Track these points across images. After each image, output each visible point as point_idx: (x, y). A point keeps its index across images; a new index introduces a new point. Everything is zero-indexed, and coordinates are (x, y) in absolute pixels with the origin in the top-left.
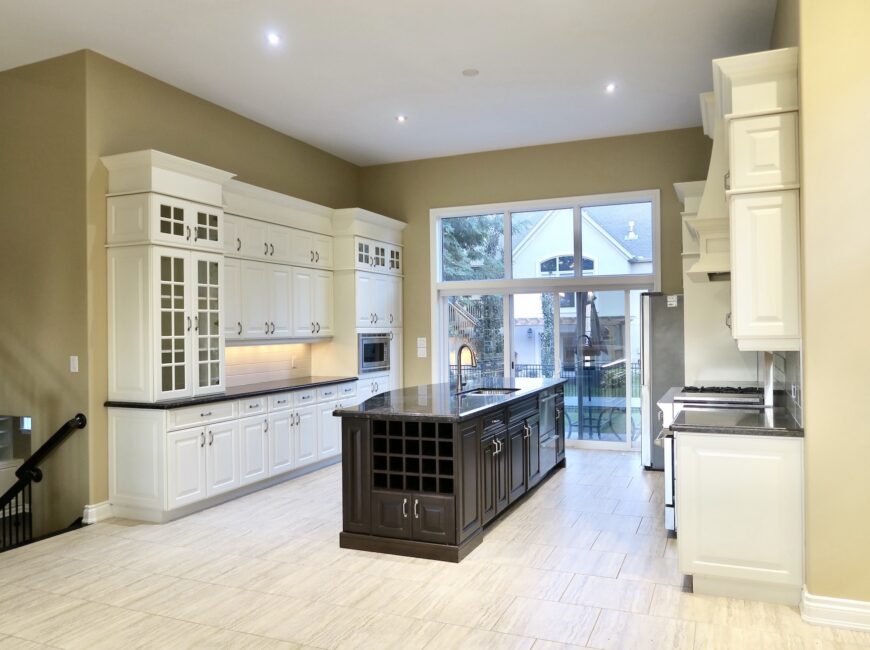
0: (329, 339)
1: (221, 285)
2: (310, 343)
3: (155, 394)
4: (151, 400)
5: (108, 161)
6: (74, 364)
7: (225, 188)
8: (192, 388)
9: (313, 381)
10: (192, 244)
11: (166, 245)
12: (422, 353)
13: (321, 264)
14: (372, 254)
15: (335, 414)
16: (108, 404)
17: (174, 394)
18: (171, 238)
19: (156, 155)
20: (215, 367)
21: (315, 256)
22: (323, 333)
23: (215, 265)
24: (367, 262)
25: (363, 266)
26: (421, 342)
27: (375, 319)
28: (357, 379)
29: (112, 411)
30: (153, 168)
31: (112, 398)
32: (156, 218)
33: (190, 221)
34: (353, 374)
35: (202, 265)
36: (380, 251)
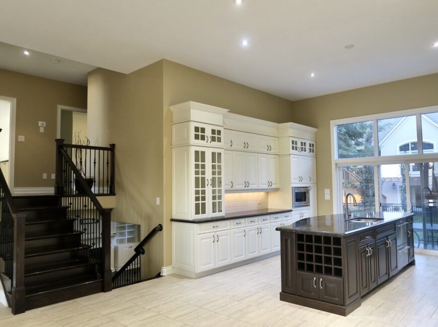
0: (277, 190)
1: (222, 164)
2: (268, 192)
3: (192, 216)
4: (190, 219)
5: (172, 108)
6: (158, 202)
7: (224, 117)
8: (209, 214)
9: (269, 211)
10: (209, 144)
11: (196, 145)
12: (327, 197)
13: (272, 151)
14: (299, 145)
15: (277, 229)
16: (172, 220)
17: (201, 216)
18: (200, 142)
19: (192, 103)
20: (220, 203)
21: (269, 148)
22: (274, 186)
23: (220, 154)
24: (296, 149)
25: (294, 152)
26: (327, 191)
27: (301, 179)
28: (292, 211)
29: (174, 223)
30: (192, 110)
31: (174, 217)
32: (193, 133)
33: (208, 133)
34: (290, 208)
35: (213, 154)
36: (303, 144)
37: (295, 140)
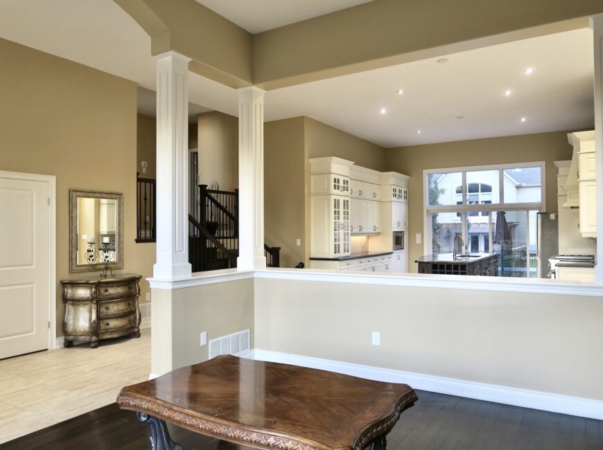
0: (379, 234)
1: (349, 210)
2: (369, 235)
4: (331, 257)
5: (311, 161)
6: (299, 242)
7: (351, 169)
8: (342, 254)
9: (369, 254)
10: (342, 193)
11: (336, 194)
12: (418, 241)
13: (376, 198)
15: (416, 262)
16: (311, 259)
17: (337, 255)
18: (337, 191)
19: (335, 158)
20: (348, 244)
21: (375, 195)
22: (377, 231)
23: (347, 201)
25: (394, 199)
26: (418, 236)
27: (399, 224)
28: (392, 253)
29: (312, 262)
30: (332, 164)
31: (312, 256)
32: (333, 183)
33: (341, 184)
34: (391, 250)
35: (344, 201)
36: (400, 191)
37: (395, 187)
